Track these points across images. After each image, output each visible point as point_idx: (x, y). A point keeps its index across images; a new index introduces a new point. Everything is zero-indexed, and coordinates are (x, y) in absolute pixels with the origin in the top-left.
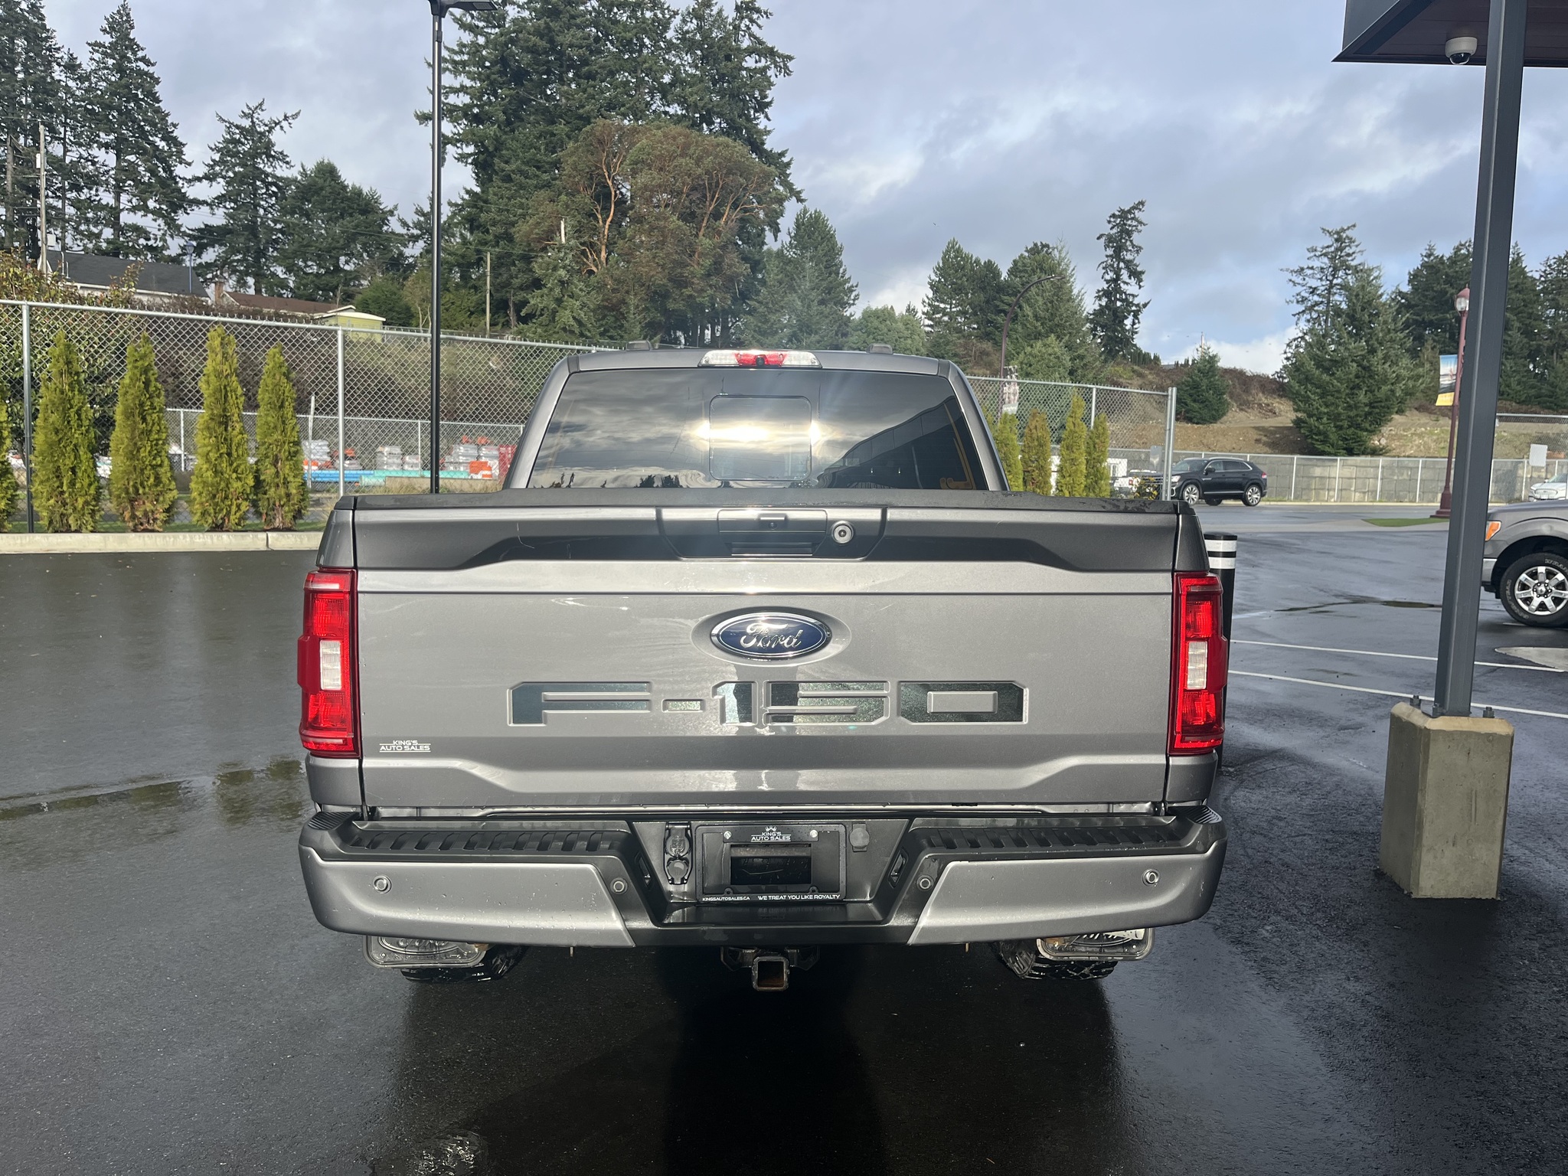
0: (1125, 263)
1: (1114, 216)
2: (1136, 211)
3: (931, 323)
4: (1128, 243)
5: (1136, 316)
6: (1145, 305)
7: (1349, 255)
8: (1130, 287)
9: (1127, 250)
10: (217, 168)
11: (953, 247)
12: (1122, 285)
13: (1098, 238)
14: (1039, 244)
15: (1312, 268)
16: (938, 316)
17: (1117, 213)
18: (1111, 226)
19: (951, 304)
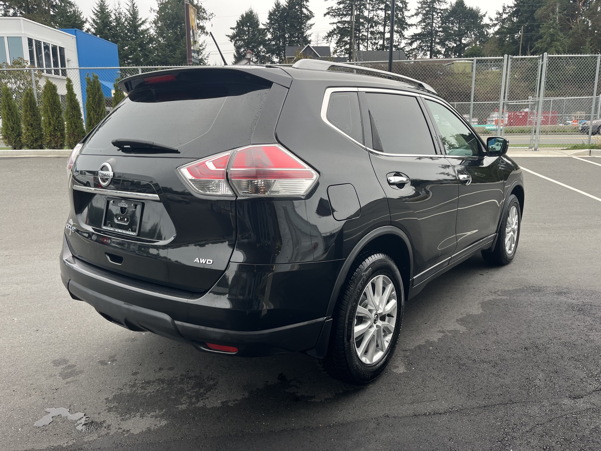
10: (420, 10)
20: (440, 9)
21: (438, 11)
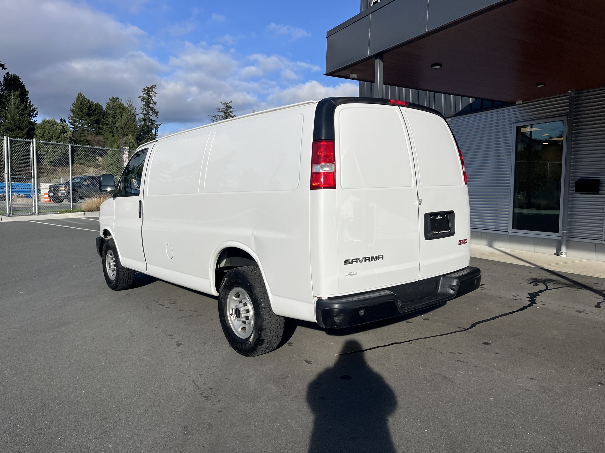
0: (150, 108)
1: (145, 89)
2: (153, 88)
3: (74, 127)
4: (151, 100)
5: (156, 129)
6: (160, 125)
7: (230, 112)
8: (154, 118)
9: (151, 103)
11: (81, 96)
12: (150, 116)
13: (139, 97)
14: (115, 98)
15: (219, 116)
16: (76, 124)
17: (146, 88)
18: (143, 93)
19: (82, 120)
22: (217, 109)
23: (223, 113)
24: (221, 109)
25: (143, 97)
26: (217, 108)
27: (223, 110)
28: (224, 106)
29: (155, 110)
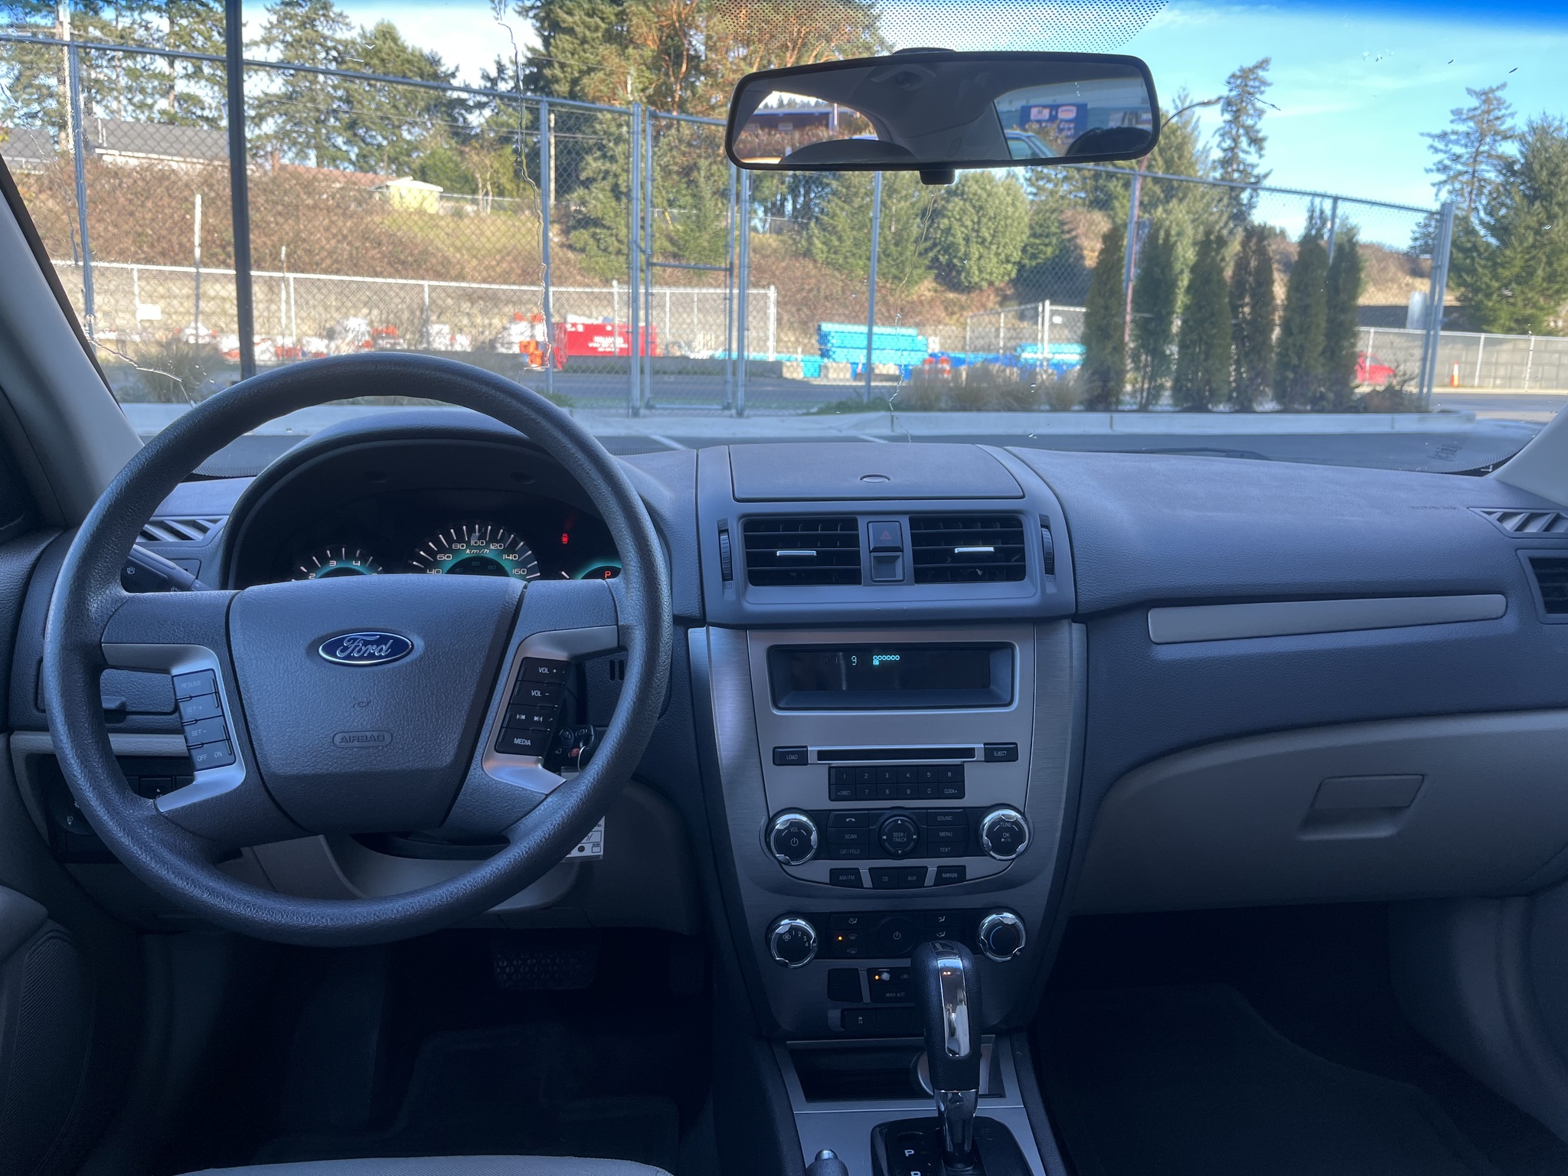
0: (1244, 129)
1: (1233, 76)
2: (1260, 70)
4: (1249, 107)
5: (1254, 189)
6: (1266, 176)
7: (1498, 118)
8: (1249, 156)
9: (1248, 115)
10: (275, 31)
12: (1240, 154)
13: (1216, 102)
15: (1457, 133)
17: (1238, 73)
18: (1230, 87)
20: (333, 40)
21: (330, 44)
22: (1453, 112)
23: (1471, 124)
24: (1465, 112)
25: (1227, 98)
26: (1454, 107)
27: (1471, 114)
28: (1474, 102)
29: (1258, 132)
